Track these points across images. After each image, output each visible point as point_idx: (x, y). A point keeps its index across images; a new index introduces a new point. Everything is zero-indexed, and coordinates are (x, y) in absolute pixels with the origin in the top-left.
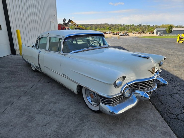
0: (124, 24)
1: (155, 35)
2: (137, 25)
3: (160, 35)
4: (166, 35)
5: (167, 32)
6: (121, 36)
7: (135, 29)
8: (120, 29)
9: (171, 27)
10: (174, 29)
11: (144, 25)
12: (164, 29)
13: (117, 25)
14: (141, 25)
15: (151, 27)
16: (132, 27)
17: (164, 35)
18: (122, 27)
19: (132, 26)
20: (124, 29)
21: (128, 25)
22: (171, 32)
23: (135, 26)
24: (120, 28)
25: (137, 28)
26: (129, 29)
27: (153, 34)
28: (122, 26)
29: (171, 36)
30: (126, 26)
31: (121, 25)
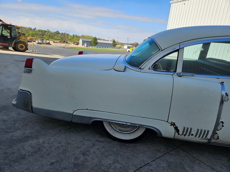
0: (35, 28)
1: (80, 45)
2: (54, 32)
3: (87, 47)
4: (92, 47)
5: (93, 44)
6: (39, 44)
7: (52, 37)
8: (30, 34)
9: (95, 39)
10: (99, 41)
11: (62, 33)
12: (90, 40)
13: (25, 28)
14: (58, 32)
15: (71, 36)
16: (48, 34)
17: (91, 47)
18: (34, 32)
19: (47, 32)
20: (37, 35)
21: (42, 30)
22: (96, 44)
23: (52, 33)
24: (31, 32)
25: (55, 35)
26: (43, 36)
27: (77, 45)
28: (33, 30)
29: (98, 48)
30: (39, 31)
31: (30, 29)
